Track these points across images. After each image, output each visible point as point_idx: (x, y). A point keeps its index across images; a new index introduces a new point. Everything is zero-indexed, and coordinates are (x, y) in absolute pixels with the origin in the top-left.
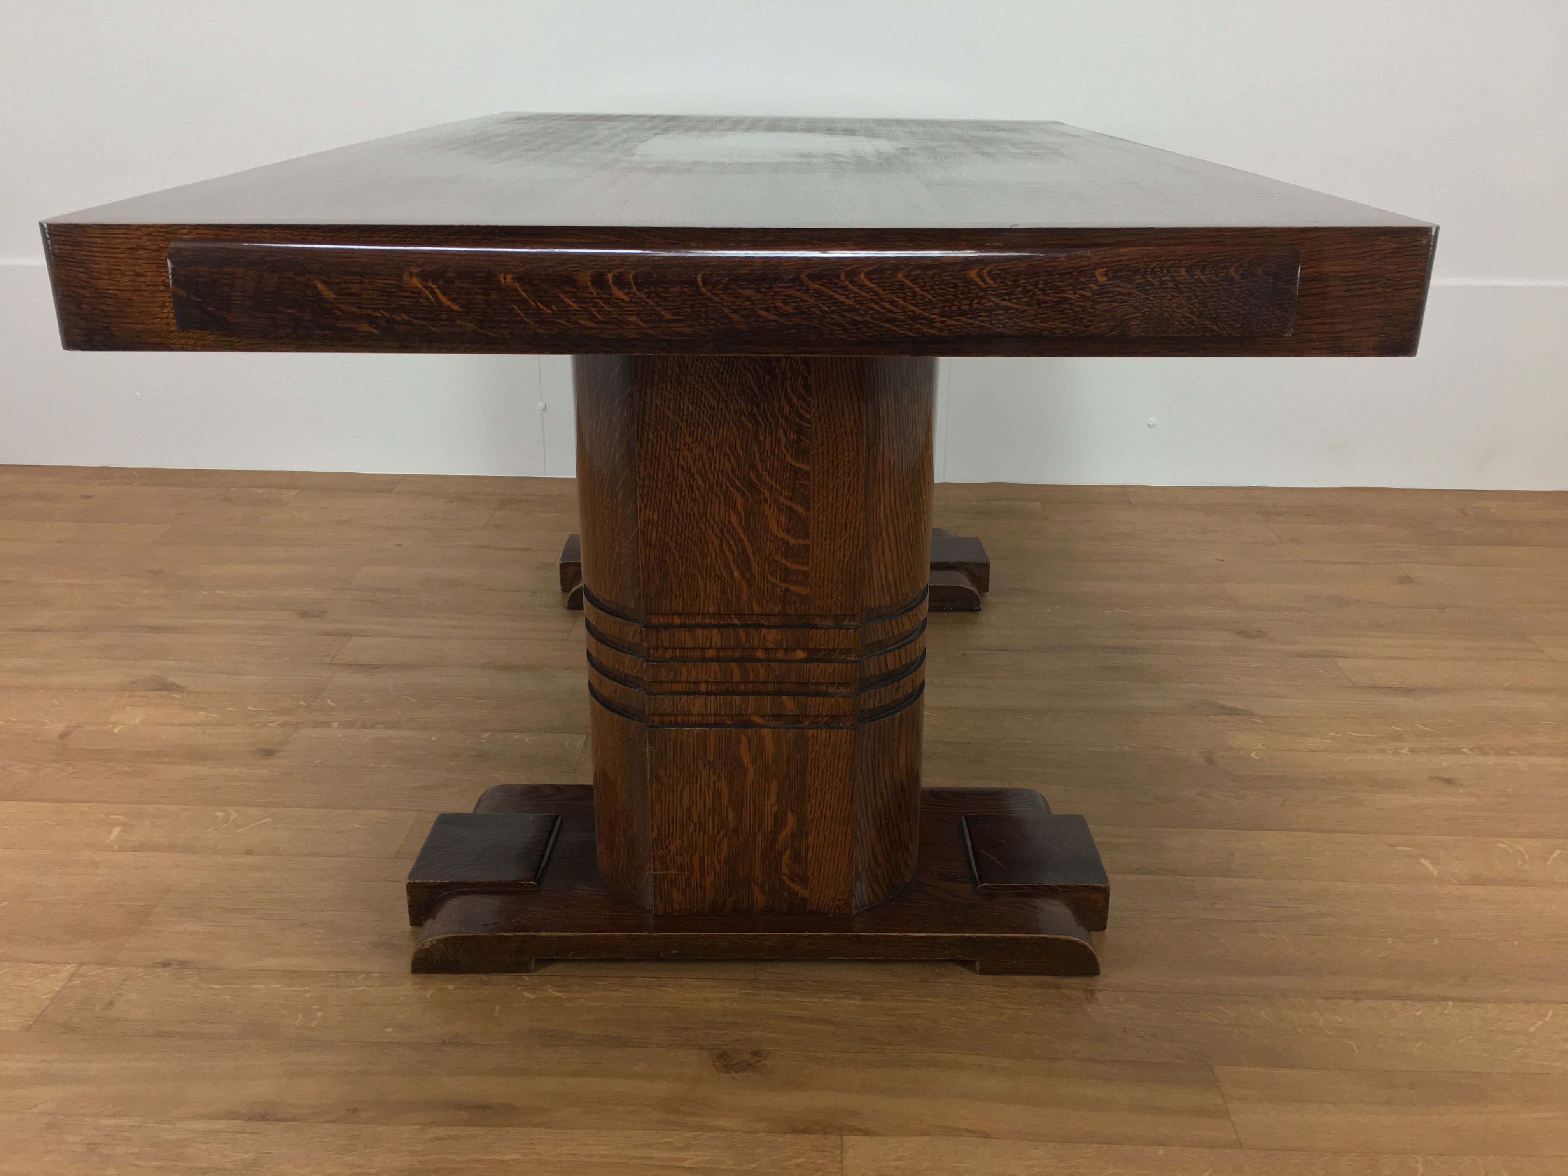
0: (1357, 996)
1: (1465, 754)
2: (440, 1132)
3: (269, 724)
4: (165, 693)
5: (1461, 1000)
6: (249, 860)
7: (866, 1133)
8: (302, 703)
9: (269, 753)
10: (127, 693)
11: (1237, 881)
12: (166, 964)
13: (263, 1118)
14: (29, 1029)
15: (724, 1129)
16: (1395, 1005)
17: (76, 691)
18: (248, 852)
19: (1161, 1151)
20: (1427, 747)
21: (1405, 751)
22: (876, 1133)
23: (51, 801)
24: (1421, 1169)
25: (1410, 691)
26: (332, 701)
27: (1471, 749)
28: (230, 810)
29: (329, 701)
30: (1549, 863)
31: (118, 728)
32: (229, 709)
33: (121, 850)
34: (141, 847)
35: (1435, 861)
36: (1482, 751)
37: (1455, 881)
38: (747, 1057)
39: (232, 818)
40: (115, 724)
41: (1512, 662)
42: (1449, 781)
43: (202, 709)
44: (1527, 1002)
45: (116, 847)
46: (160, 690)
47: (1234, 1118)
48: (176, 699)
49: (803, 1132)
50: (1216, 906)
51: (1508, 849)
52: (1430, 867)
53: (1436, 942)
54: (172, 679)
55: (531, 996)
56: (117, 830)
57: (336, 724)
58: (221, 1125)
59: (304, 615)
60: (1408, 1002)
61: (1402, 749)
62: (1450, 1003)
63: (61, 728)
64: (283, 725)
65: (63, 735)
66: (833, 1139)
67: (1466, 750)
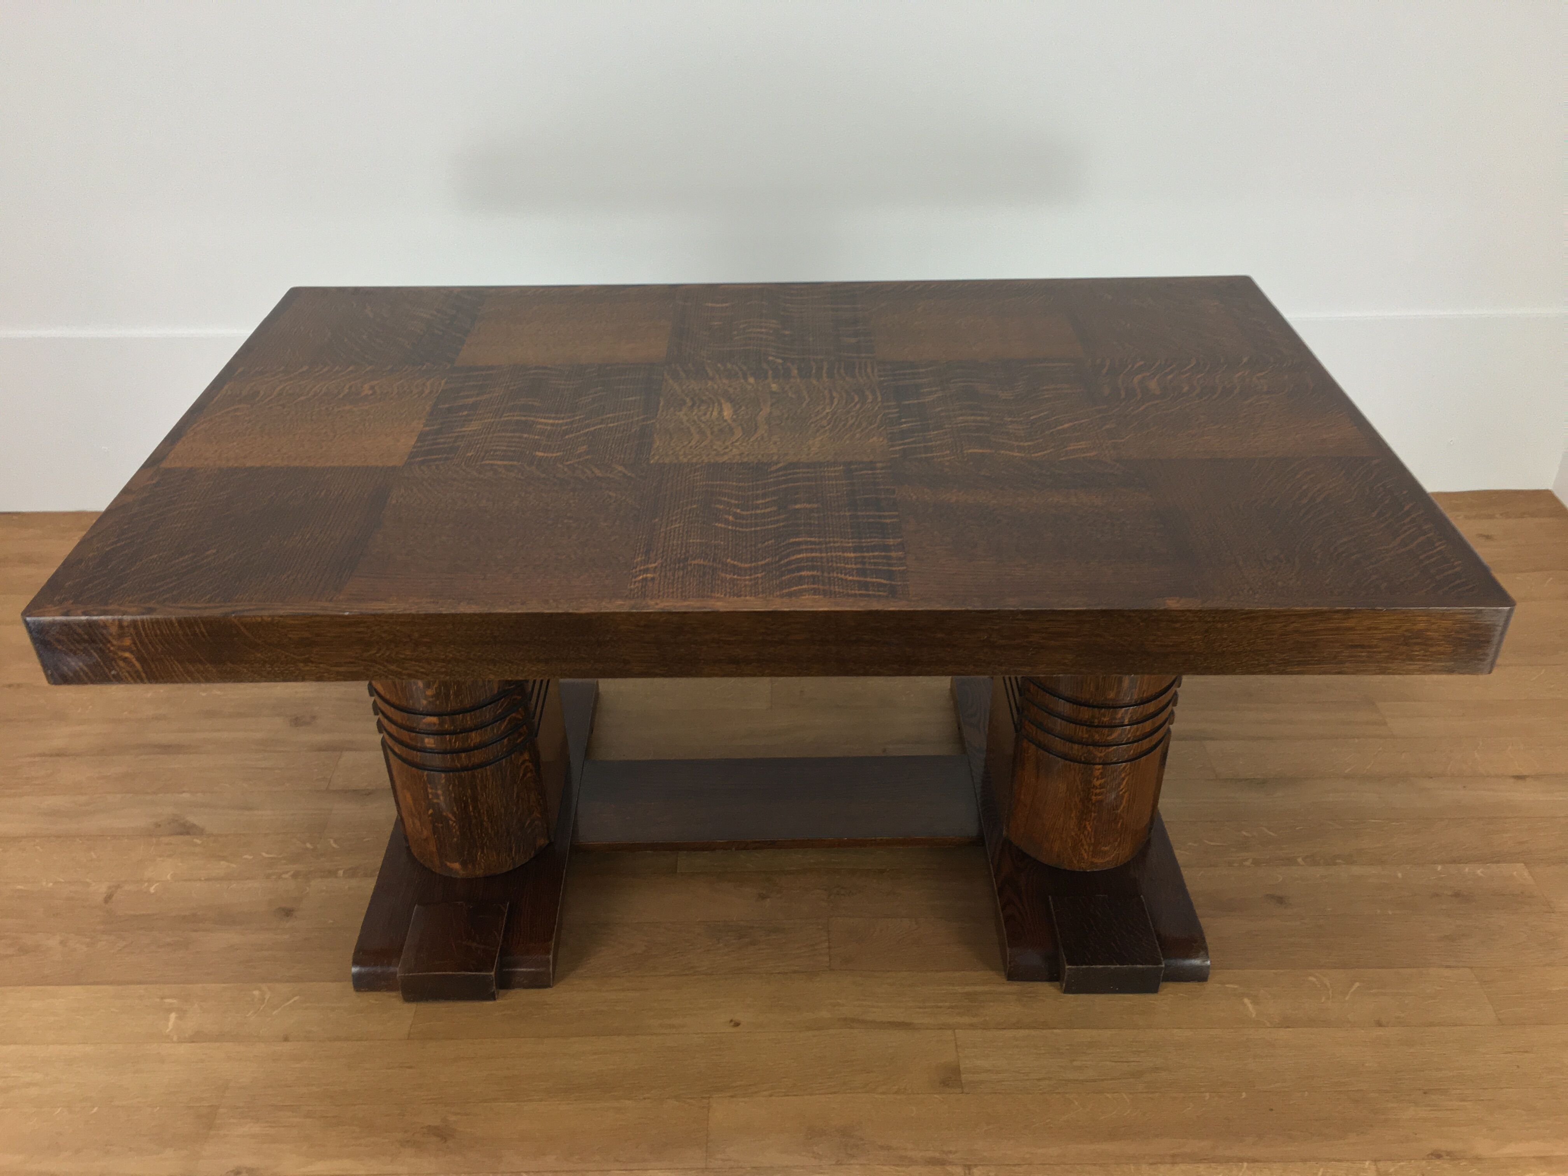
0: (1175, 1159)
1: (1299, 865)
3: (284, 876)
4: (187, 838)
5: (1255, 1161)
6: (287, 1047)
8: (308, 845)
9: (288, 913)
10: (154, 840)
11: (1094, 1032)
17: (109, 838)
18: (286, 1039)
20: (1268, 857)
21: (1248, 863)
23: (111, 983)
25: (1262, 783)
26: (335, 841)
27: (1304, 859)
28: (264, 987)
29: (332, 841)
30: (1347, 998)
31: (154, 887)
32: (245, 856)
33: (181, 1041)
34: (197, 1037)
35: (1255, 1001)
36: (1312, 860)
37: (1268, 1025)
39: (267, 997)
40: (150, 881)
41: (1357, 740)
42: (1280, 900)
43: (223, 858)
44: (1304, 1161)
45: (175, 1039)
46: (181, 834)
48: (196, 845)
50: (1075, 1063)
51: (1317, 983)
52: (1250, 1007)
53: (1244, 1095)
54: (191, 819)
56: (173, 1016)
57: (341, 872)
59: (297, 722)
60: (1213, 1165)
61: (1246, 860)
62: (1245, 1164)
63: (103, 889)
64: (295, 876)
65: (108, 898)
67: (1300, 860)
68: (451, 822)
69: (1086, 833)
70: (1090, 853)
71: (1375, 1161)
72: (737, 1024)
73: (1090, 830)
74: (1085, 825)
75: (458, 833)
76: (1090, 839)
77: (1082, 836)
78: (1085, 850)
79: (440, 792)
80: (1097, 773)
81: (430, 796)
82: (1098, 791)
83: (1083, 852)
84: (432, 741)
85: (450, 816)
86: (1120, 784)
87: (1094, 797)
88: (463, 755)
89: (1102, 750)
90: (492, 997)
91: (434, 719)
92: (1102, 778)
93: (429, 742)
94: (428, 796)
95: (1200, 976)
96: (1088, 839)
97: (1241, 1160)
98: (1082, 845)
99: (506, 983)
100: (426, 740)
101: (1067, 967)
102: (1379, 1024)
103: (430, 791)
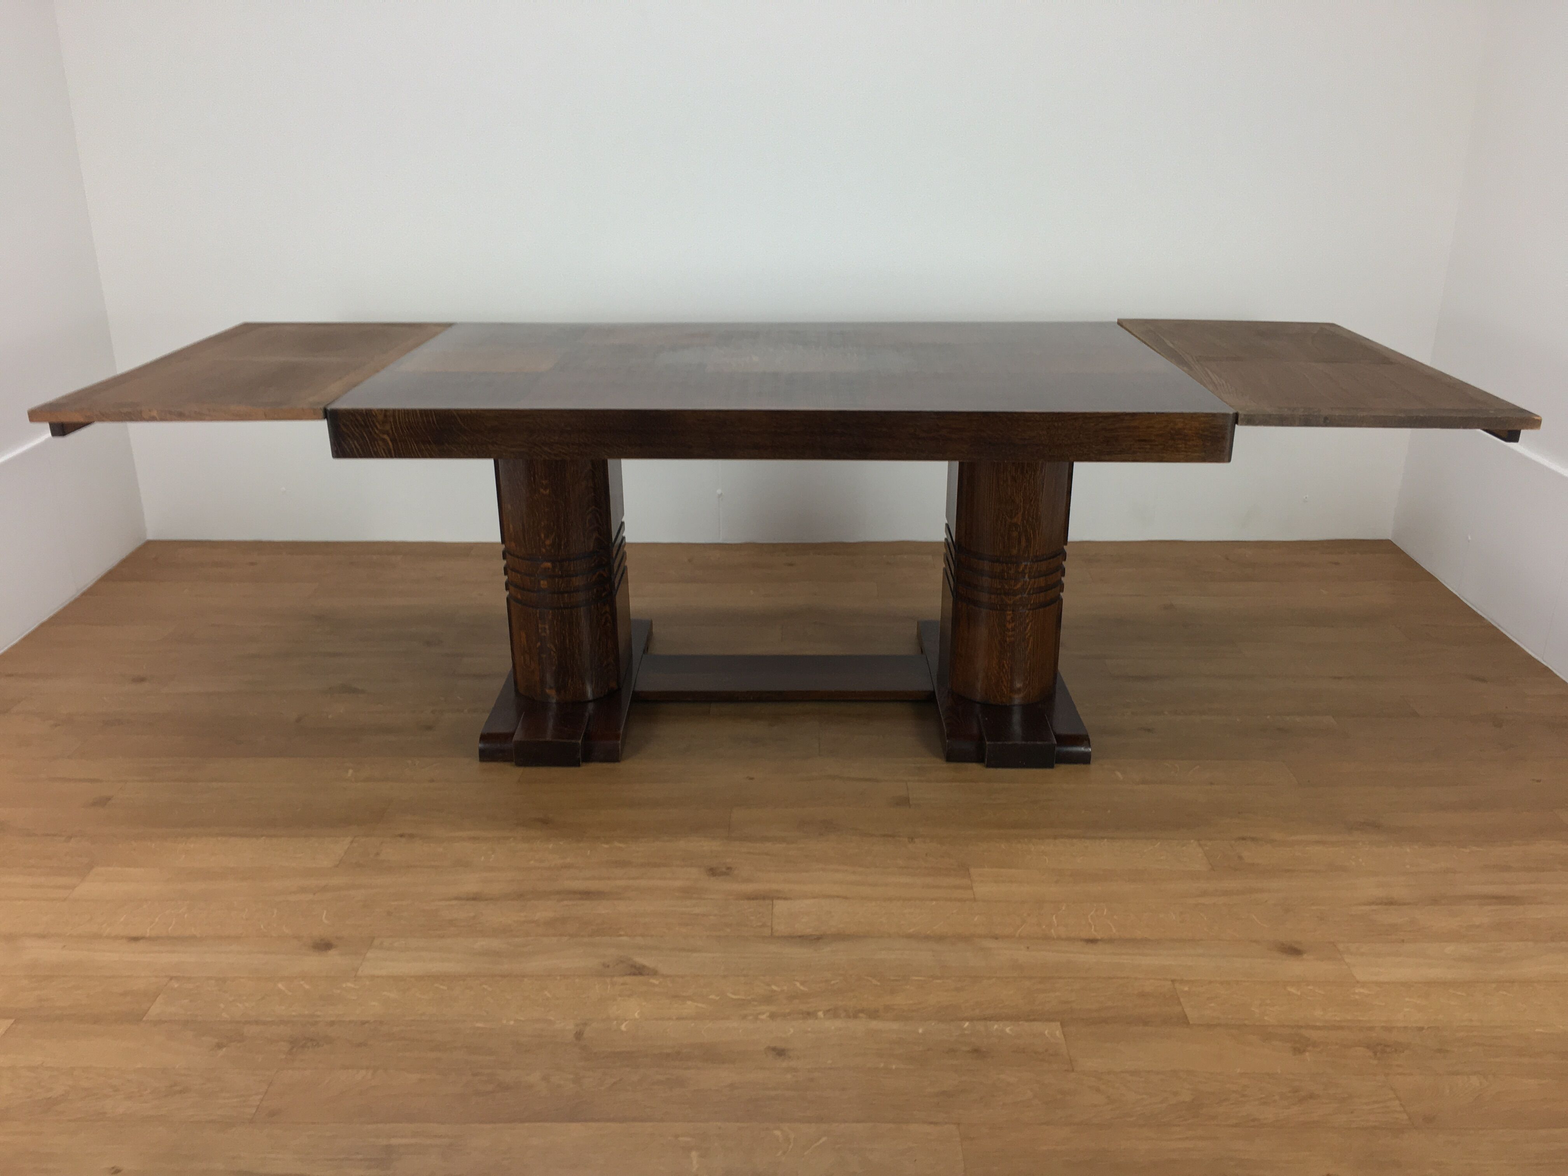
0: (1055, 837)
1: (1165, 715)
2: (565, 903)
3: (424, 711)
4: (353, 694)
6: (433, 784)
7: (785, 899)
8: (442, 698)
9: (429, 728)
10: (329, 695)
12: (402, 836)
13: (474, 899)
14: (337, 866)
15: (711, 899)
16: (1075, 841)
17: (296, 693)
18: (432, 781)
19: (934, 903)
20: (1143, 711)
21: (1128, 714)
22: (790, 899)
23: (305, 757)
24: (1064, 908)
25: (1144, 678)
26: (461, 697)
27: (1169, 712)
28: (415, 759)
29: (458, 697)
30: (1190, 772)
31: (331, 715)
32: (397, 703)
33: (357, 781)
34: (368, 780)
35: (1124, 773)
36: (1175, 713)
37: (1131, 783)
38: (724, 870)
39: (417, 763)
40: (328, 713)
41: (1218, 659)
42: (1149, 730)
44: (1148, 839)
45: (353, 780)
46: (349, 692)
47: (975, 889)
48: (360, 697)
49: (753, 899)
51: (1169, 766)
52: (1118, 772)
53: (1109, 812)
54: (355, 686)
55: (606, 846)
58: (454, 902)
59: (428, 643)
60: (1083, 840)
61: (1127, 712)
62: (1106, 840)
63: (294, 716)
64: (433, 712)
65: (298, 720)
66: (768, 902)
67: (1166, 713)
68: (552, 652)
69: (1004, 670)
70: (1009, 689)
71: (1199, 840)
72: (752, 779)
73: (1007, 668)
74: (1003, 665)
75: (557, 662)
76: (1008, 676)
77: (1002, 674)
78: (1005, 686)
79: (547, 627)
80: (1009, 618)
81: (540, 630)
82: (1010, 633)
83: (1003, 687)
84: (546, 582)
85: (552, 647)
86: (1025, 629)
87: (1008, 639)
88: (566, 595)
89: (1011, 598)
90: (577, 764)
91: (549, 565)
92: (1013, 622)
93: (544, 584)
94: (538, 631)
95: (1085, 759)
96: (1006, 676)
97: (1103, 838)
98: (1002, 682)
99: (588, 757)
100: (542, 582)
101: (988, 743)
102: (1212, 784)
103: (540, 626)
